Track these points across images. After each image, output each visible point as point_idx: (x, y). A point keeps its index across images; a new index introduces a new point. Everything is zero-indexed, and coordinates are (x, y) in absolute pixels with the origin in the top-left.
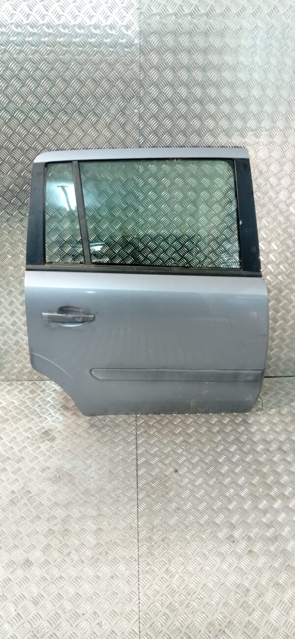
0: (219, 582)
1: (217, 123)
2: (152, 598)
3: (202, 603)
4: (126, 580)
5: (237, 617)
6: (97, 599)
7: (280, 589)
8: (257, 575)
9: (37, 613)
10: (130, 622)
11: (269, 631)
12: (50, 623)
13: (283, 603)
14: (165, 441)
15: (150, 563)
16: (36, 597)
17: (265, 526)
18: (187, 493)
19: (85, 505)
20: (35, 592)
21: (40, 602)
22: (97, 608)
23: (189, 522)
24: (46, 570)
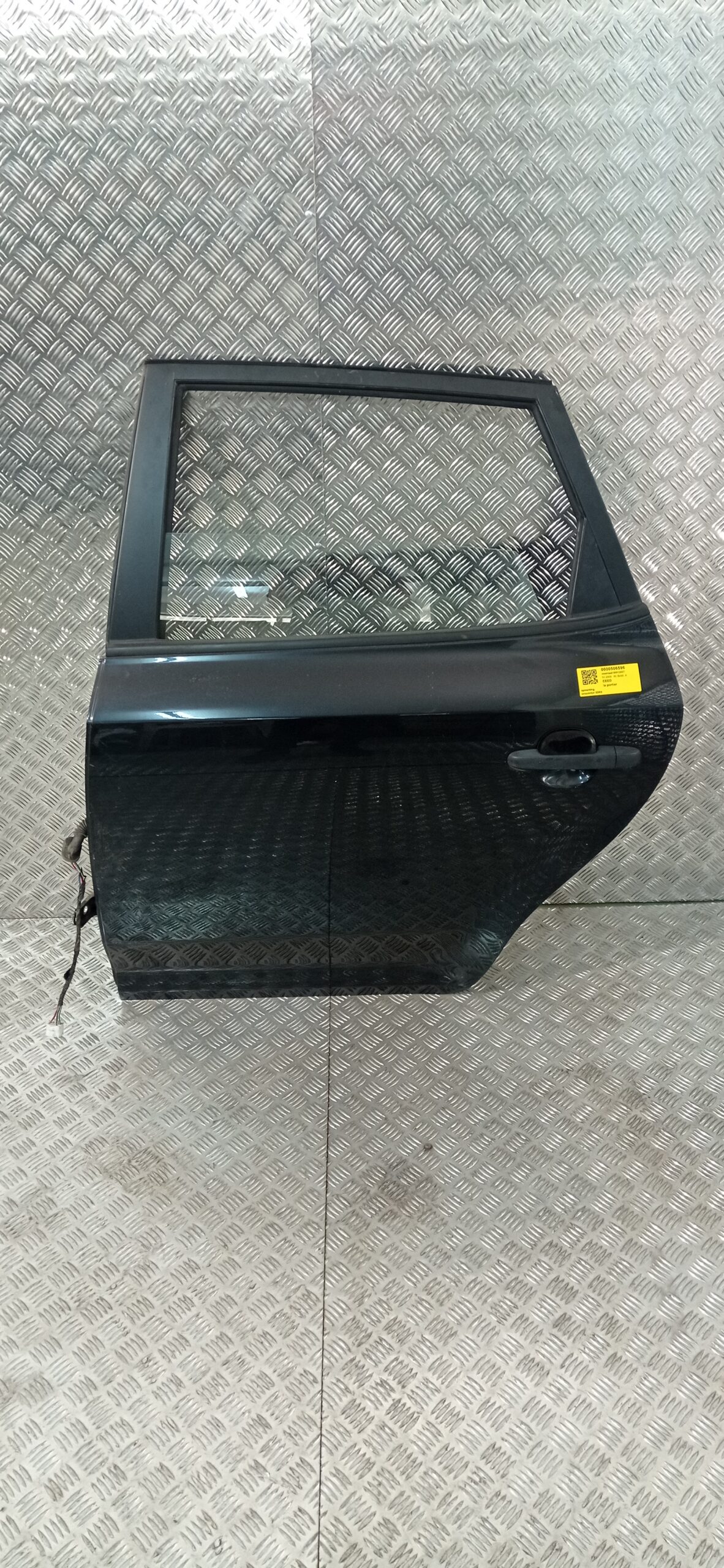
3: (482, 1494)
4: (288, 1431)
5: (575, 1532)
6: (212, 1483)
7: (689, 1458)
8: (629, 1421)
9: (57, 1516)
10: (294, 1544)
12: (89, 1542)
14: (402, 1070)
15: (353, 1387)
16: (56, 1475)
17: (653, 1291)
18: (455, 1205)
19: (191, 1236)
20: (58, 1459)
21: (66, 1489)
22: (212, 1504)
23: (457, 1282)
24: (85, 1403)
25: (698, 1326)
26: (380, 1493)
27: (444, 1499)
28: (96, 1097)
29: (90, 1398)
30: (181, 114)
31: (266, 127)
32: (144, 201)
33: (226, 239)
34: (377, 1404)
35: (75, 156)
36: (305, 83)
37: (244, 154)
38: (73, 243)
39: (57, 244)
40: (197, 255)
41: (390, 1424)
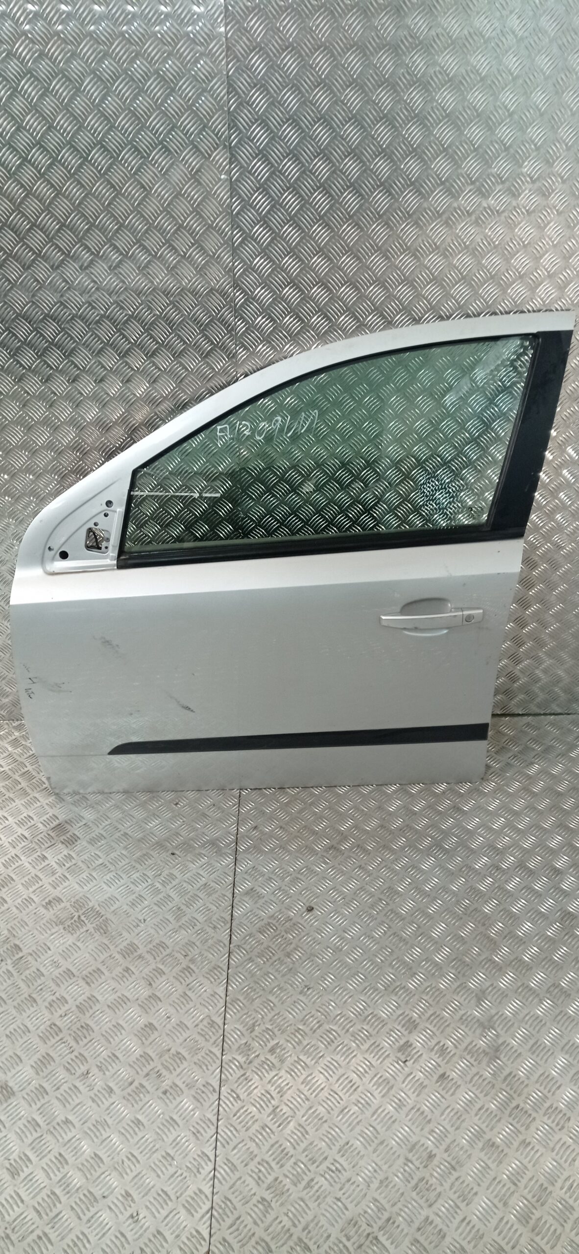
0: (376, 1138)
1: (395, 200)
2: (240, 1167)
3: (337, 1180)
4: (192, 1129)
5: (406, 1210)
6: (133, 1167)
7: (495, 1155)
8: (452, 1126)
9: (15, 1191)
10: (193, 1216)
11: (464, 1239)
12: (38, 1212)
13: (500, 1182)
14: (293, 847)
15: (243, 1096)
16: (15, 1161)
17: (476, 1024)
18: (328, 955)
19: (124, 976)
20: (16, 1149)
21: (23, 1171)
22: (132, 1184)
23: (327, 1016)
24: (38, 1105)
25: (509, 1053)
27: (308, 1183)
28: (55, 865)
29: (43, 1101)
30: (122, 97)
31: (190, 108)
32: (93, 165)
33: (158, 196)
34: (261, 1110)
35: (38, 130)
37: (172, 129)
38: (37, 198)
39: (25, 198)
40: (135, 209)
41: (270, 1125)
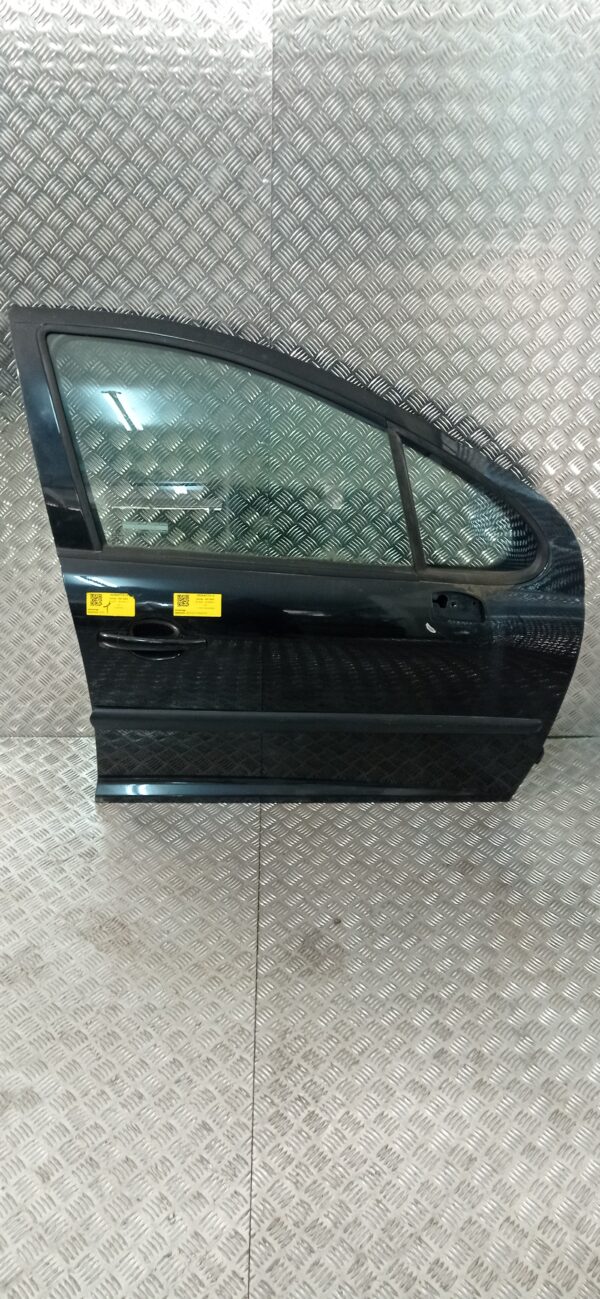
0: (415, 1142)
1: (432, 209)
2: (278, 1170)
3: (377, 1183)
4: (227, 1133)
5: (448, 1211)
6: (167, 1171)
7: (537, 1158)
8: (491, 1130)
9: (46, 1194)
10: (231, 1217)
11: (509, 1237)
12: (70, 1213)
14: (318, 862)
15: (276, 1101)
16: (44, 1164)
17: (511, 1033)
18: (358, 966)
19: (150, 985)
20: (44, 1154)
21: (53, 1174)
22: (167, 1188)
23: (359, 1023)
24: (67, 1111)
25: (546, 1061)
26: (298, 1181)
27: (348, 1186)
28: (74, 878)
29: (71, 1107)
30: (168, 99)
31: (235, 112)
32: (136, 166)
33: (199, 198)
34: (297, 1114)
35: (83, 128)
36: (267, 78)
37: (216, 132)
38: (78, 197)
39: (66, 197)
40: (176, 210)
41: (306, 1129)
